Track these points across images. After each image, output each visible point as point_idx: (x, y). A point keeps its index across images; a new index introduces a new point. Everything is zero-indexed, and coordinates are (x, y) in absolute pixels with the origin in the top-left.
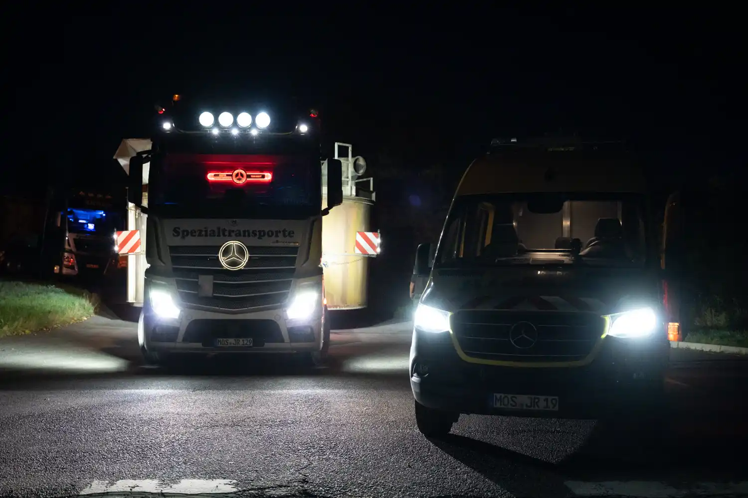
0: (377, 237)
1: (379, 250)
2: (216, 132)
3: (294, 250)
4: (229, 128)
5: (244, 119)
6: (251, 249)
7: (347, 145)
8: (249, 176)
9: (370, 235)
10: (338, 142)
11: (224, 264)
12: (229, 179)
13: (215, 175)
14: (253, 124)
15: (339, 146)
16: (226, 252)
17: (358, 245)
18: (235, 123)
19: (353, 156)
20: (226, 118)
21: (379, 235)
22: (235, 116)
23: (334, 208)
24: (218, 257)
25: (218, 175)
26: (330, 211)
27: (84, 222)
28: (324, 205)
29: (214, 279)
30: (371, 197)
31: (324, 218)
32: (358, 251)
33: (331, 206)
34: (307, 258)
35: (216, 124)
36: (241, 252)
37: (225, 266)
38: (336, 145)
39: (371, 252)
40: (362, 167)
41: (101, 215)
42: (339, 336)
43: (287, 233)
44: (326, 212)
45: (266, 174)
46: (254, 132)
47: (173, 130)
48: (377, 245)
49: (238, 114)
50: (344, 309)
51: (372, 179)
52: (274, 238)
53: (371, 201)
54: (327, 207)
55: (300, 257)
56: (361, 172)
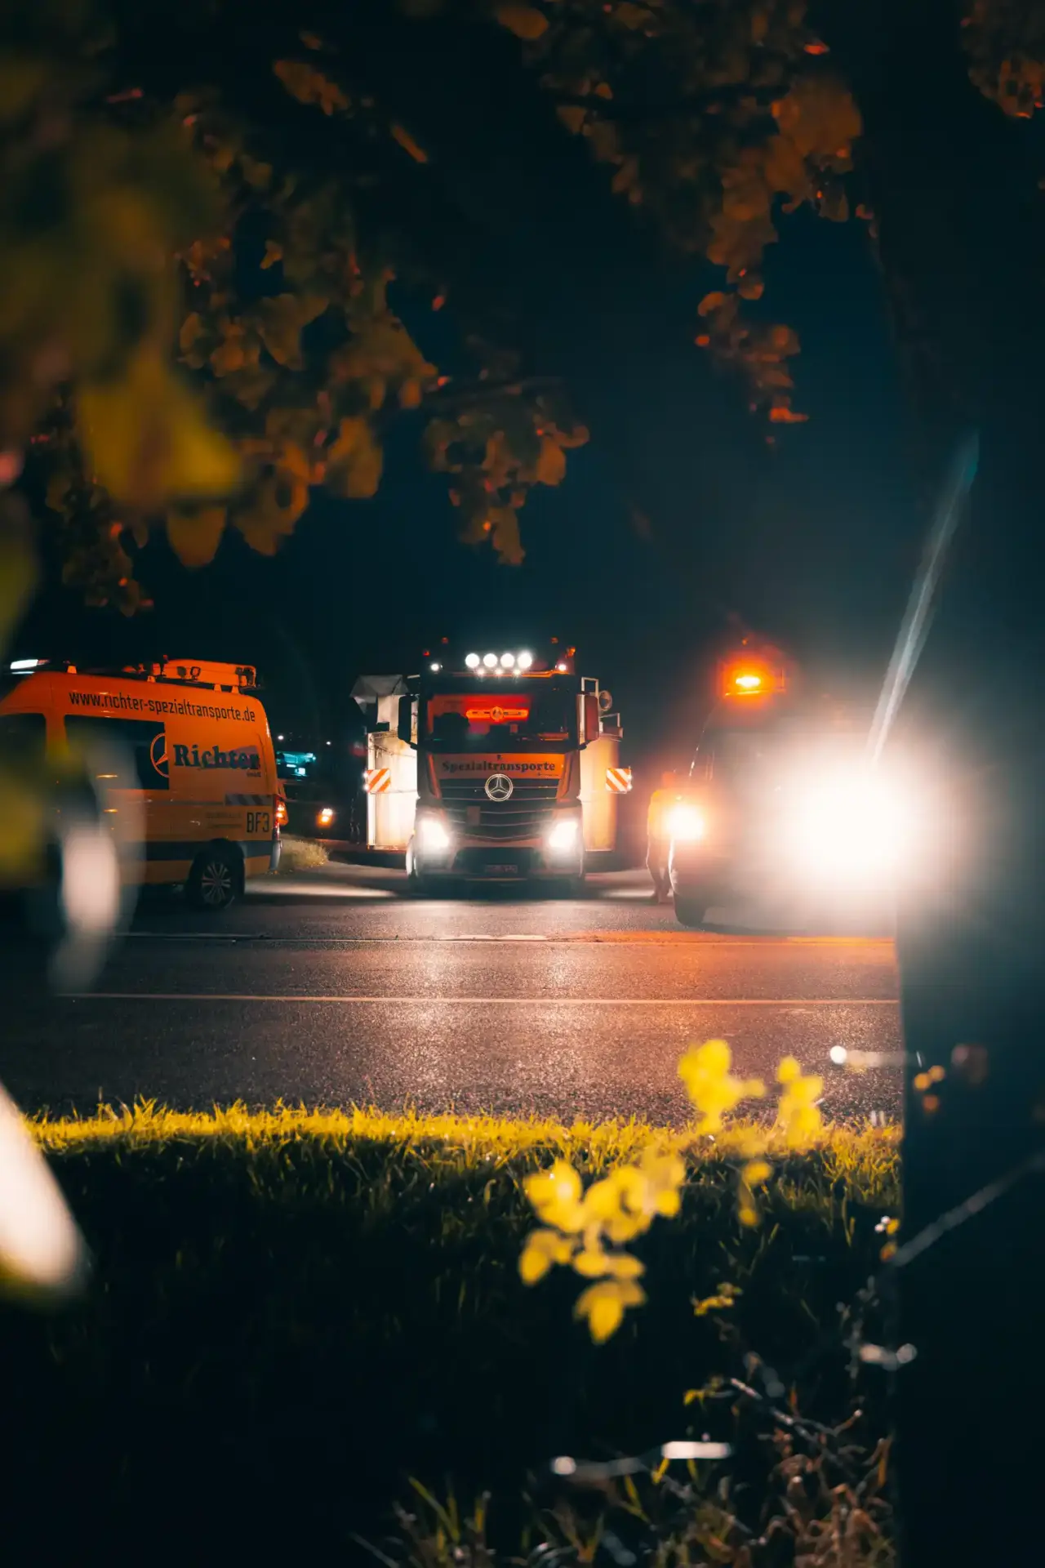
0: (628, 774)
1: (630, 787)
2: (481, 673)
3: (555, 782)
4: (494, 669)
5: (508, 659)
6: (515, 781)
7: (594, 680)
8: (506, 713)
9: (621, 772)
10: (584, 676)
11: (490, 795)
12: (487, 716)
13: (474, 713)
14: (516, 665)
15: (586, 681)
16: (492, 784)
17: (609, 782)
18: (499, 664)
19: (600, 690)
20: (490, 659)
21: (630, 771)
22: (499, 657)
23: (592, 743)
24: (484, 789)
25: (476, 713)
26: (588, 746)
27: (294, 766)
28: (582, 741)
29: (482, 810)
30: (618, 733)
31: (581, 752)
32: (608, 788)
33: (588, 741)
34: (568, 790)
35: (482, 665)
36: (506, 784)
37: (492, 798)
38: (583, 680)
39: (621, 788)
40: (607, 701)
41: (311, 759)
42: (590, 877)
43: (548, 767)
44: (584, 747)
45: (522, 711)
46: (517, 673)
47: (440, 670)
48: (627, 781)
49: (501, 655)
50: (592, 850)
51: (619, 714)
52: (536, 771)
53: (619, 738)
54: (584, 741)
55: (561, 789)
56: (607, 707)
